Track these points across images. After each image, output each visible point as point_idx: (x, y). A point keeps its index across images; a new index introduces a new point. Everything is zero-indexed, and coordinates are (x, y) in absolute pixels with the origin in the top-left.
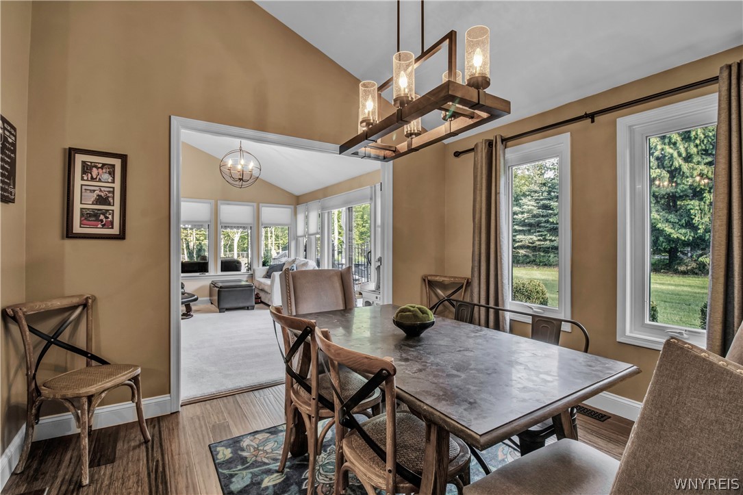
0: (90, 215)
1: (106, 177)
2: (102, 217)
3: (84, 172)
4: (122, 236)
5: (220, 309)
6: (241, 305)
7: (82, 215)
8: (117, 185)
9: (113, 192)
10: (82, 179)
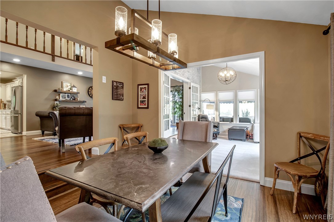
0: (142, 102)
1: (145, 91)
2: (144, 102)
3: (141, 90)
4: (148, 108)
5: (229, 139)
6: (239, 138)
7: (140, 102)
8: (147, 93)
9: (146, 95)
10: (140, 92)
